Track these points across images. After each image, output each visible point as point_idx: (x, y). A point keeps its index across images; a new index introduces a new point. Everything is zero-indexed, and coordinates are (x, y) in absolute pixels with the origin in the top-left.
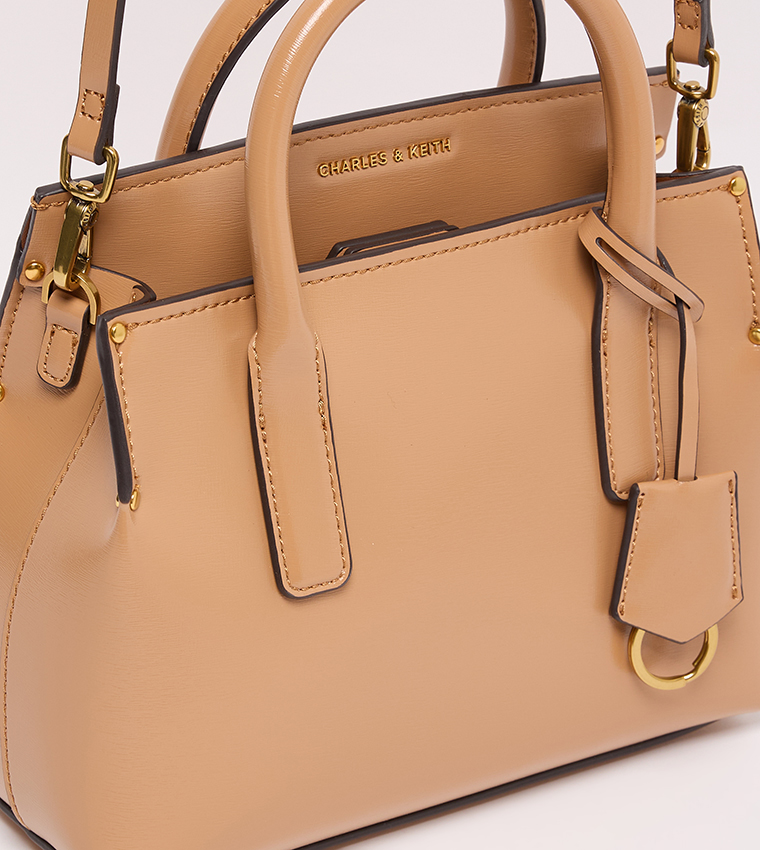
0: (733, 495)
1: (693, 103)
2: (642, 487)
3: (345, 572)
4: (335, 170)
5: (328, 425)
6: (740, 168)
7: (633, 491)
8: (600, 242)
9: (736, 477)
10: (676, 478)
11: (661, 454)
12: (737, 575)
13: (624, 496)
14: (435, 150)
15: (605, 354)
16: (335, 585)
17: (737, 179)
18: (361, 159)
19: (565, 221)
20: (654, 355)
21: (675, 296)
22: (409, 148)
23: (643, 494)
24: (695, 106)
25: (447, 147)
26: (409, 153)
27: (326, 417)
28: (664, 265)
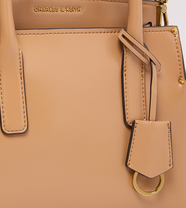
0: (169, 129)
1: (161, 5)
2: (136, 121)
3: (26, 128)
4: (40, 10)
5: (23, 79)
6: (176, 26)
7: (134, 123)
8: (124, 36)
9: (170, 123)
10: (149, 120)
11: (145, 114)
12: (171, 158)
13: (131, 125)
14: (75, 10)
15: (125, 76)
16: (21, 132)
17: (175, 29)
18: (49, 8)
19: (114, 33)
20: (144, 80)
21: (150, 58)
22: (66, 8)
23: (137, 124)
24: (161, 6)
25: (79, 10)
26: (66, 10)
27: (22, 75)
28: (145, 46)
